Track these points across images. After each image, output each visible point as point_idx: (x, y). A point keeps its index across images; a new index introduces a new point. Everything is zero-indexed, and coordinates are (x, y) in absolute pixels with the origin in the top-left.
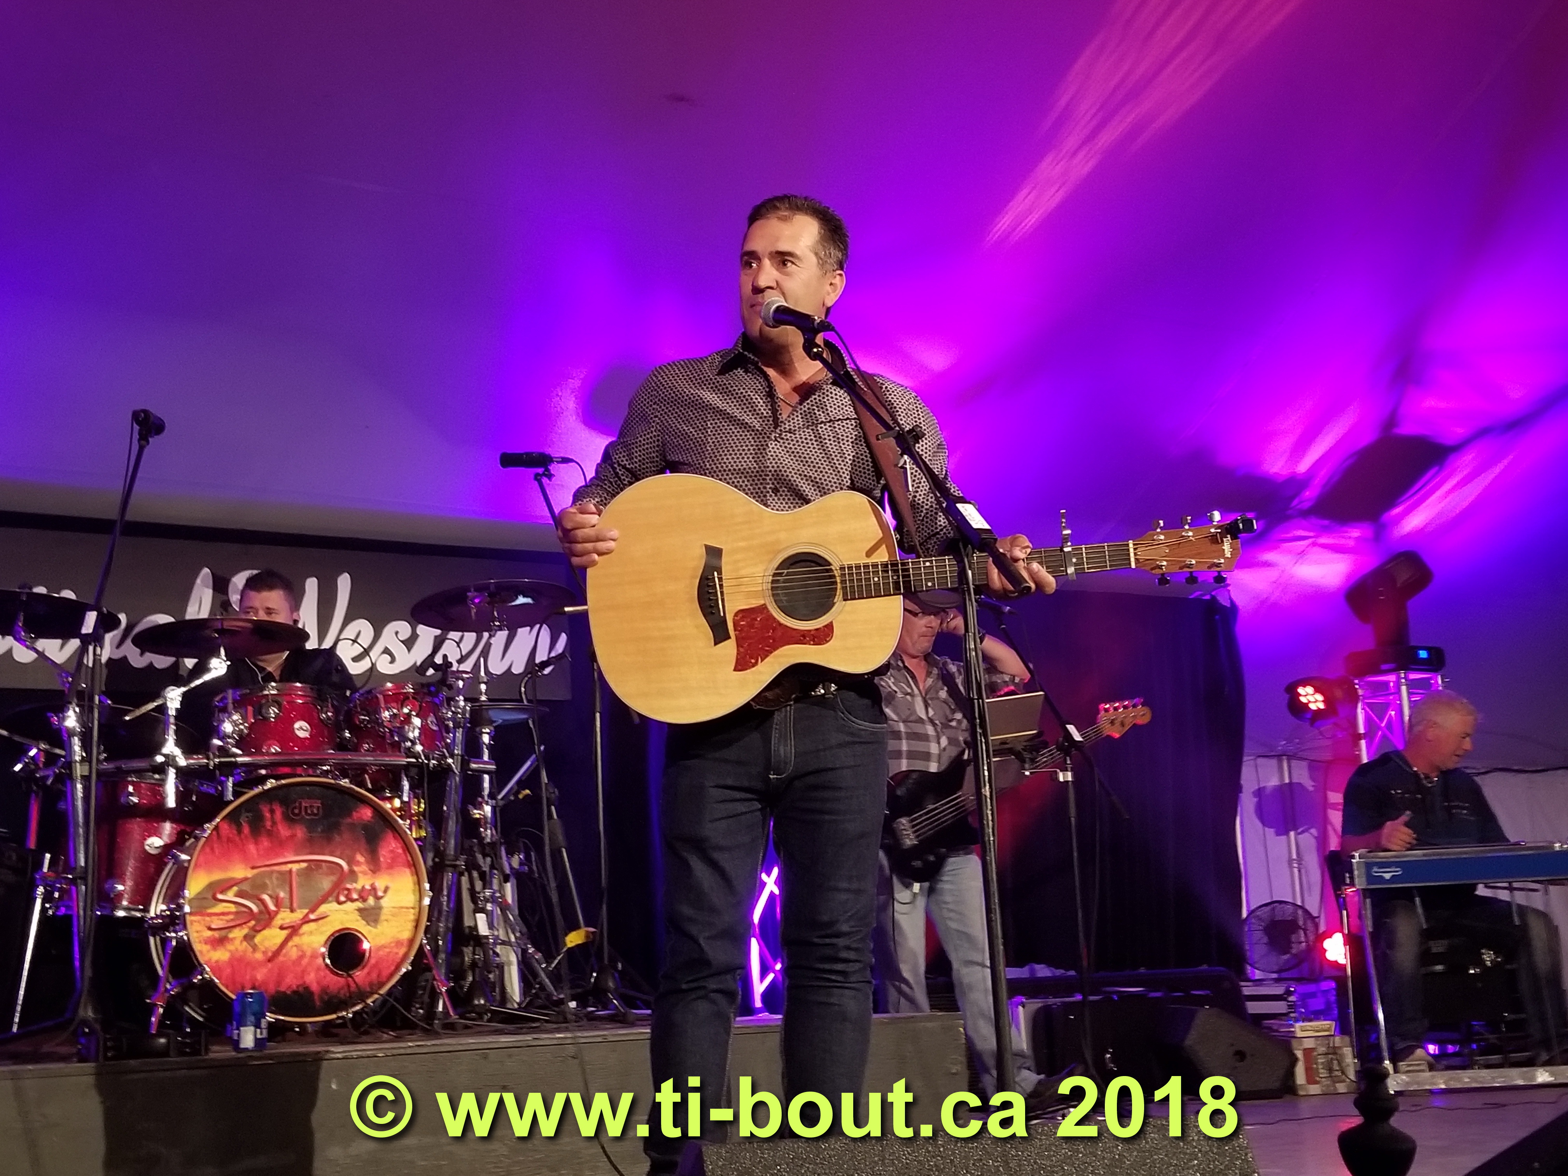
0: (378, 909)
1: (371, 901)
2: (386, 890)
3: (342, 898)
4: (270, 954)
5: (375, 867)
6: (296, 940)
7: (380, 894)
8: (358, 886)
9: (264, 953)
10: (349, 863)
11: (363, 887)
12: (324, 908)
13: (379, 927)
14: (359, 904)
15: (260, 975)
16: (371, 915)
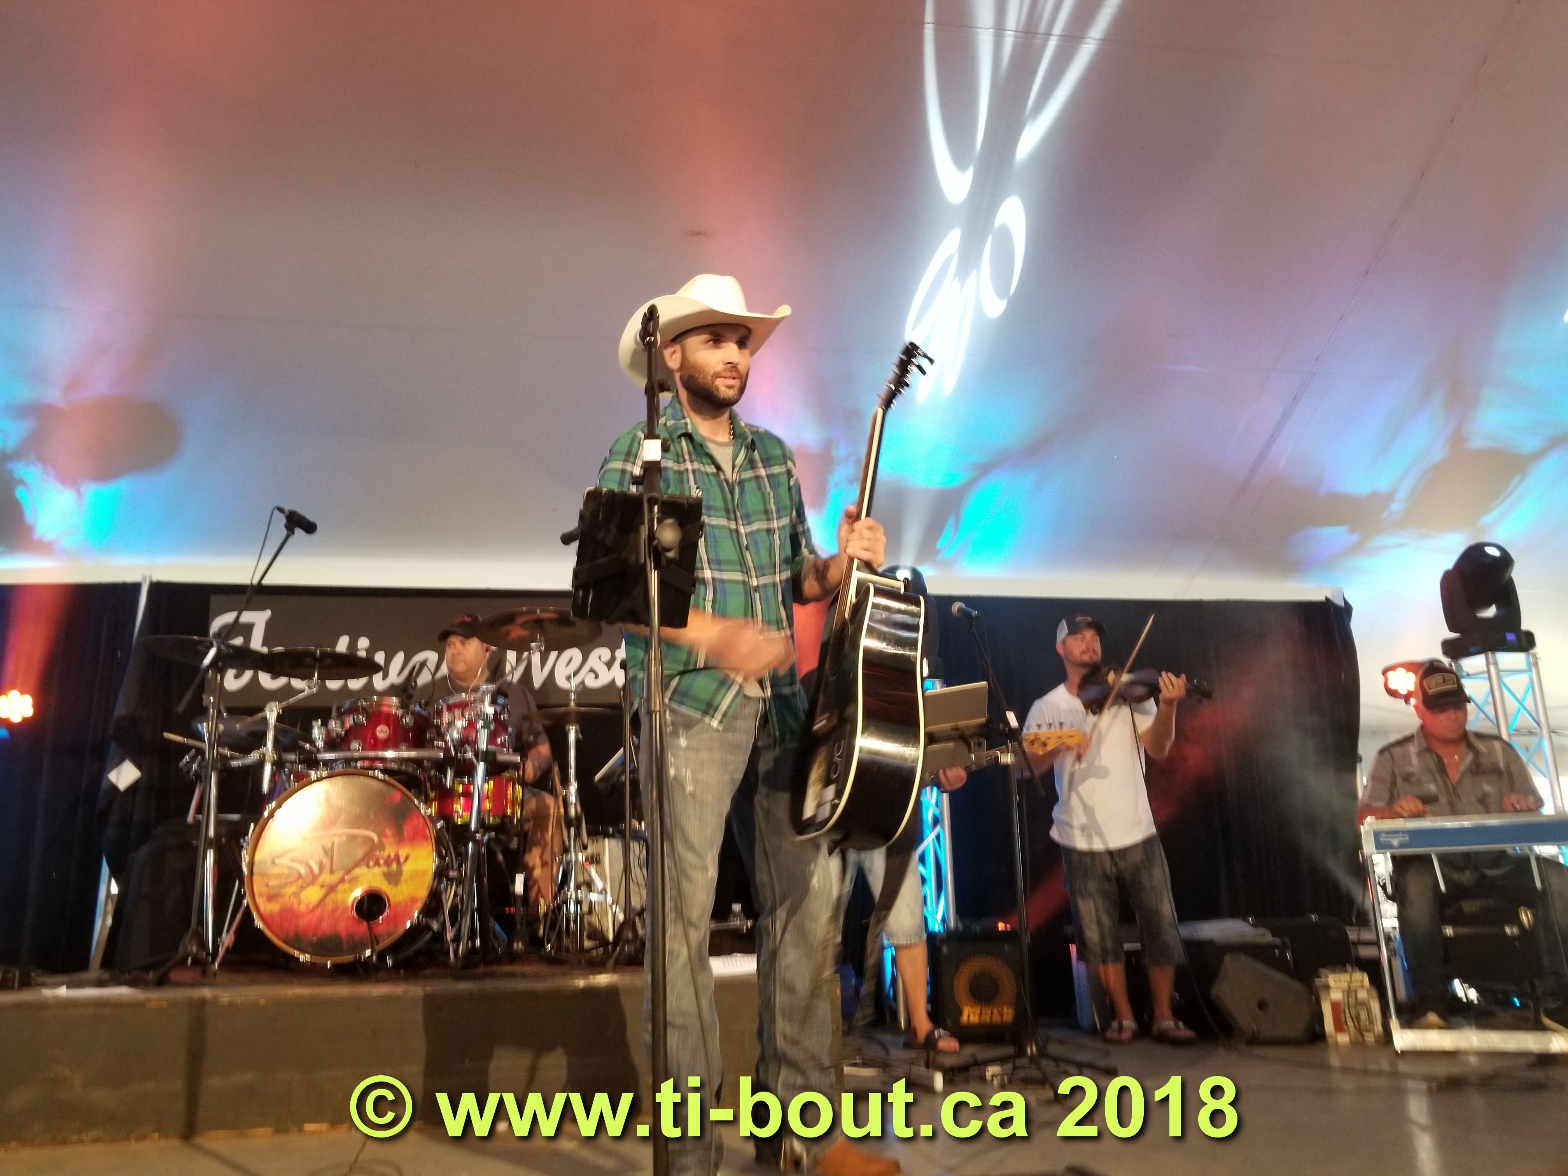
0: (399, 873)
1: (394, 866)
2: (407, 858)
3: (371, 863)
4: (311, 907)
5: (400, 839)
6: (332, 896)
7: (402, 860)
8: (385, 854)
9: (308, 906)
10: (379, 837)
11: (389, 856)
12: (357, 872)
13: (399, 886)
14: (385, 869)
15: (302, 923)
16: (394, 878)
